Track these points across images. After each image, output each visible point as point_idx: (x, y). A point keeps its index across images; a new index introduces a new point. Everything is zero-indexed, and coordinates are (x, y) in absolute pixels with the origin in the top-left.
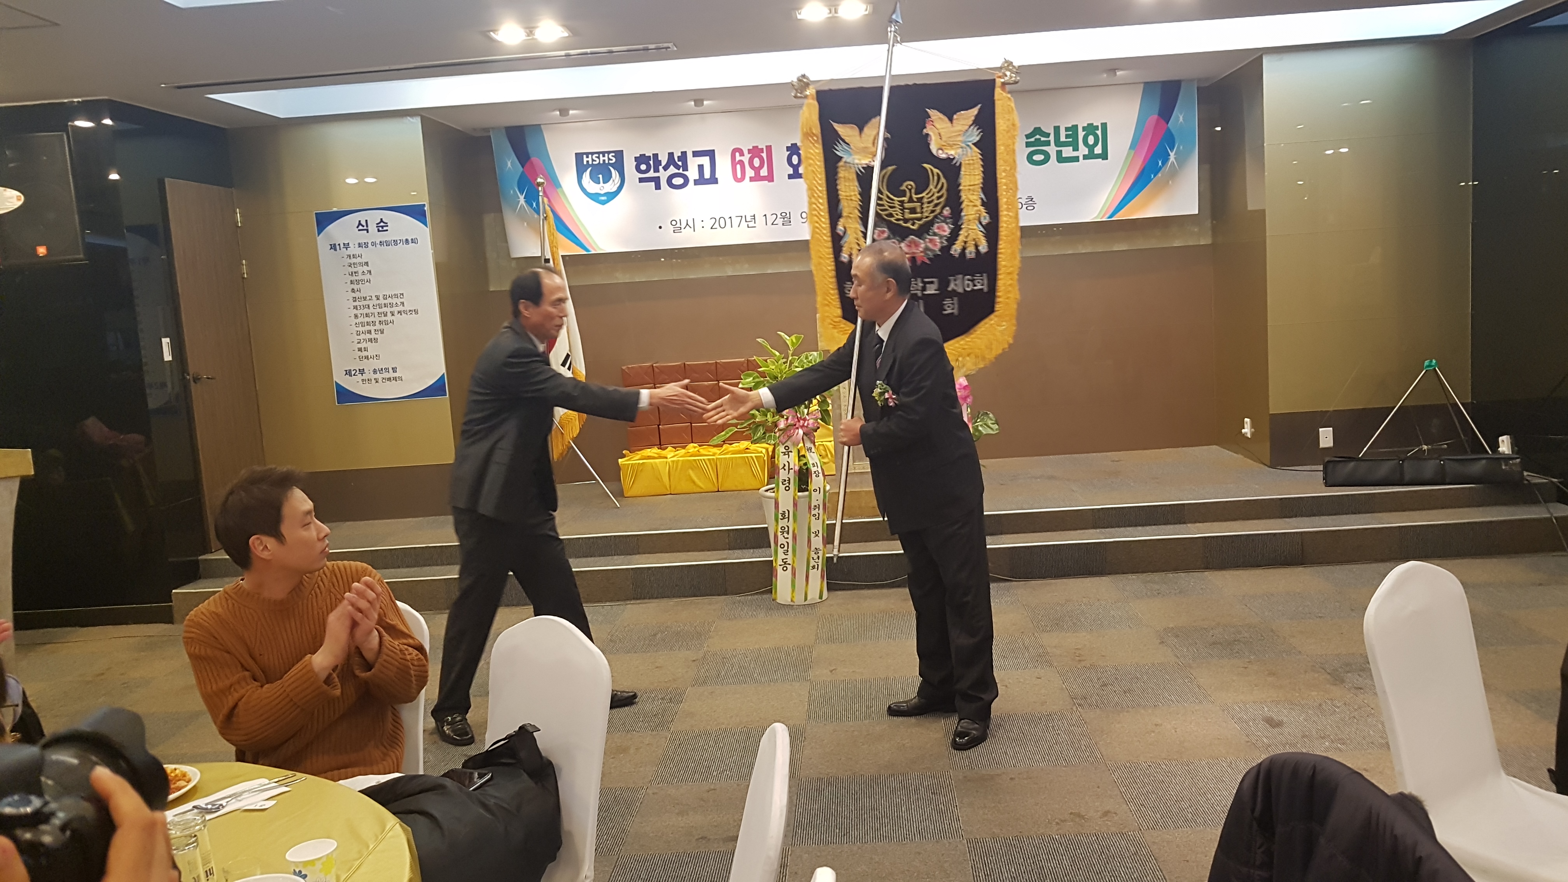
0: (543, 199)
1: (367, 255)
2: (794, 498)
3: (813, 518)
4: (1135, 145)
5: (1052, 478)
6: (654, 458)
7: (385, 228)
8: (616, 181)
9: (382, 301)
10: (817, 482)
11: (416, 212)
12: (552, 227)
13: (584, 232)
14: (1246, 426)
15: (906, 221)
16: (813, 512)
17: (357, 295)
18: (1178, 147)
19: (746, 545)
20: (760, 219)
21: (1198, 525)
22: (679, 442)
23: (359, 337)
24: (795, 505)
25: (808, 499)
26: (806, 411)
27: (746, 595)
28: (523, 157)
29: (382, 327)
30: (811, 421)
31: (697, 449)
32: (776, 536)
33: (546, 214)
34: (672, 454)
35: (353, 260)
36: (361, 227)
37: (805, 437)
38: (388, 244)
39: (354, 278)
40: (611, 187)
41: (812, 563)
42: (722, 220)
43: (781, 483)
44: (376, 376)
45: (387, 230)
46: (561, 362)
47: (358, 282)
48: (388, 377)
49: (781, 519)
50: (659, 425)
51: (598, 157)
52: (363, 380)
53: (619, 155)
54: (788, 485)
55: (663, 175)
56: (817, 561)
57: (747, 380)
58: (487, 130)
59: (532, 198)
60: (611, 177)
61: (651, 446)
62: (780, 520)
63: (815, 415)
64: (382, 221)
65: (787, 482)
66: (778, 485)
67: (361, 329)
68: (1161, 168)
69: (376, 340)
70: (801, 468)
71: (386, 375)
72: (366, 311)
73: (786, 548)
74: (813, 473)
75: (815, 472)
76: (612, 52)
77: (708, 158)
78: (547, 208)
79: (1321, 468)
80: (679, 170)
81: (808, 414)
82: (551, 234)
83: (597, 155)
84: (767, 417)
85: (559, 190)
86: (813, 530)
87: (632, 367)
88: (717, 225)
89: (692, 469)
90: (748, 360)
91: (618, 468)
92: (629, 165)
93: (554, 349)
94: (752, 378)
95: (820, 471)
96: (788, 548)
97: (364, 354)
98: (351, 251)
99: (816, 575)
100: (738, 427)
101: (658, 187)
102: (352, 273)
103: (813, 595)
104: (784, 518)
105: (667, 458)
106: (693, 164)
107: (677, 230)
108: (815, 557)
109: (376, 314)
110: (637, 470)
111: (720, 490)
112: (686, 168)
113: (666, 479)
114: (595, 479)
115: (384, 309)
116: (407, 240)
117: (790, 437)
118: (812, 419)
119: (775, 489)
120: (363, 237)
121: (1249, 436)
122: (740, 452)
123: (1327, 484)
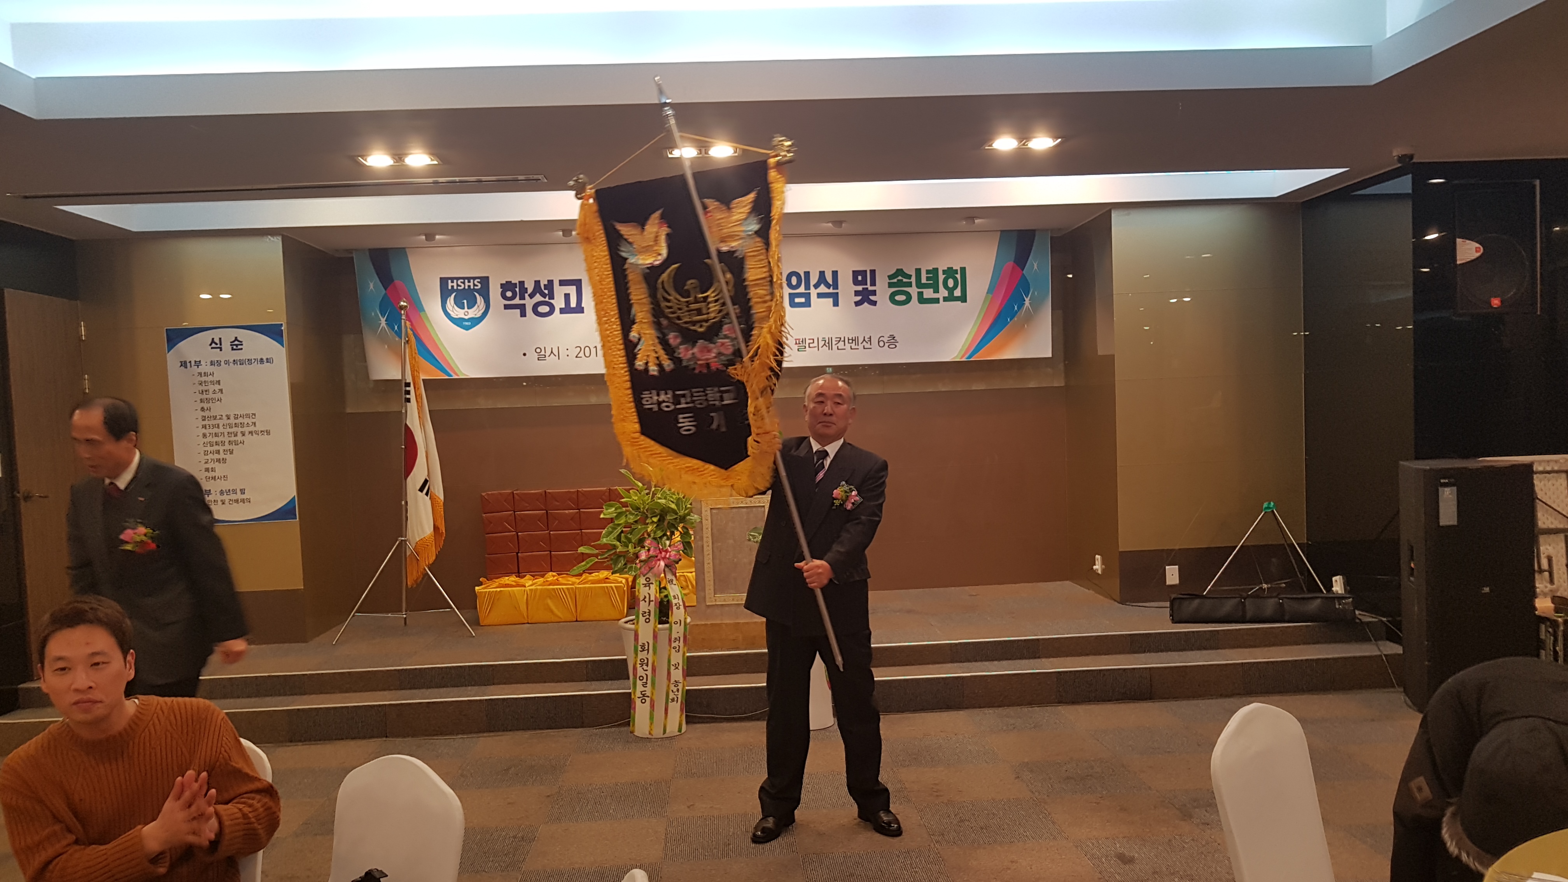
0: (405, 323)
1: (219, 373)
2: (654, 631)
3: (673, 651)
4: (992, 290)
5: (909, 612)
6: (511, 586)
7: (239, 347)
8: (481, 308)
9: (232, 421)
10: (678, 614)
11: (272, 332)
12: (414, 350)
13: (448, 358)
14: (1097, 562)
16: (673, 645)
17: (206, 414)
18: (1033, 293)
19: (604, 676)
21: (1051, 659)
22: (538, 571)
23: (207, 457)
24: (655, 637)
25: (668, 632)
26: (668, 543)
27: (603, 728)
28: (386, 279)
29: (231, 447)
30: (673, 553)
31: (555, 578)
32: (635, 668)
33: (408, 337)
34: (530, 582)
35: (204, 379)
36: (214, 345)
37: (667, 569)
38: (242, 363)
39: (204, 396)
40: (474, 313)
41: (671, 696)
42: (587, 349)
43: (641, 616)
44: (223, 498)
45: (242, 349)
46: (418, 488)
47: (208, 400)
48: (238, 498)
49: (641, 651)
50: (517, 553)
51: (464, 283)
53: (485, 281)
54: (648, 617)
55: (529, 303)
56: (676, 693)
57: (609, 511)
58: (350, 251)
59: (393, 320)
60: (476, 303)
61: (508, 574)
62: (639, 652)
63: (677, 547)
64: (236, 339)
65: (647, 614)
66: (638, 617)
67: (209, 449)
68: (1016, 312)
69: (224, 461)
70: (661, 602)
71: (233, 497)
72: (216, 430)
73: (645, 680)
74: (674, 605)
75: (676, 604)
76: (481, 181)
77: (574, 287)
78: (410, 332)
79: (1168, 604)
80: (545, 298)
81: (670, 546)
82: (412, 358)
83: (462, 281)
84: (628, 547)
85: (422, 314)
86: (673, 663)
87: (492, 494)
88: (582, 354)
89: (550, 598)
90: (610, 489)
91: (475, 596)
92: (495, 291)
93: (412, 474)
94: (614, 509)
95: (681, 603)
96: (647, 680)
97: (211, 474)
98: (202, 369)
99: (675, 709)
100: (599, 557)
101: (523, 314)
102: (203, 392)
103: (673, 727)
104: (643, 650)
105: (525, 587)
106: (559, 292)
107: (542, 358)
108: (675, 689)
109: (226, 434)
110: (494, 598)
111: (578, 620)
112: (552, 297)
113: (523, 607)
114: (451, 608)
115: (234, 429)
116: (262, 359)
117: (651, 569)
118: (673, 550)
119: (635, 621)
120: (216, 355)
121: (1100, 572)
122: (599, 582)
123: (1174, 621)
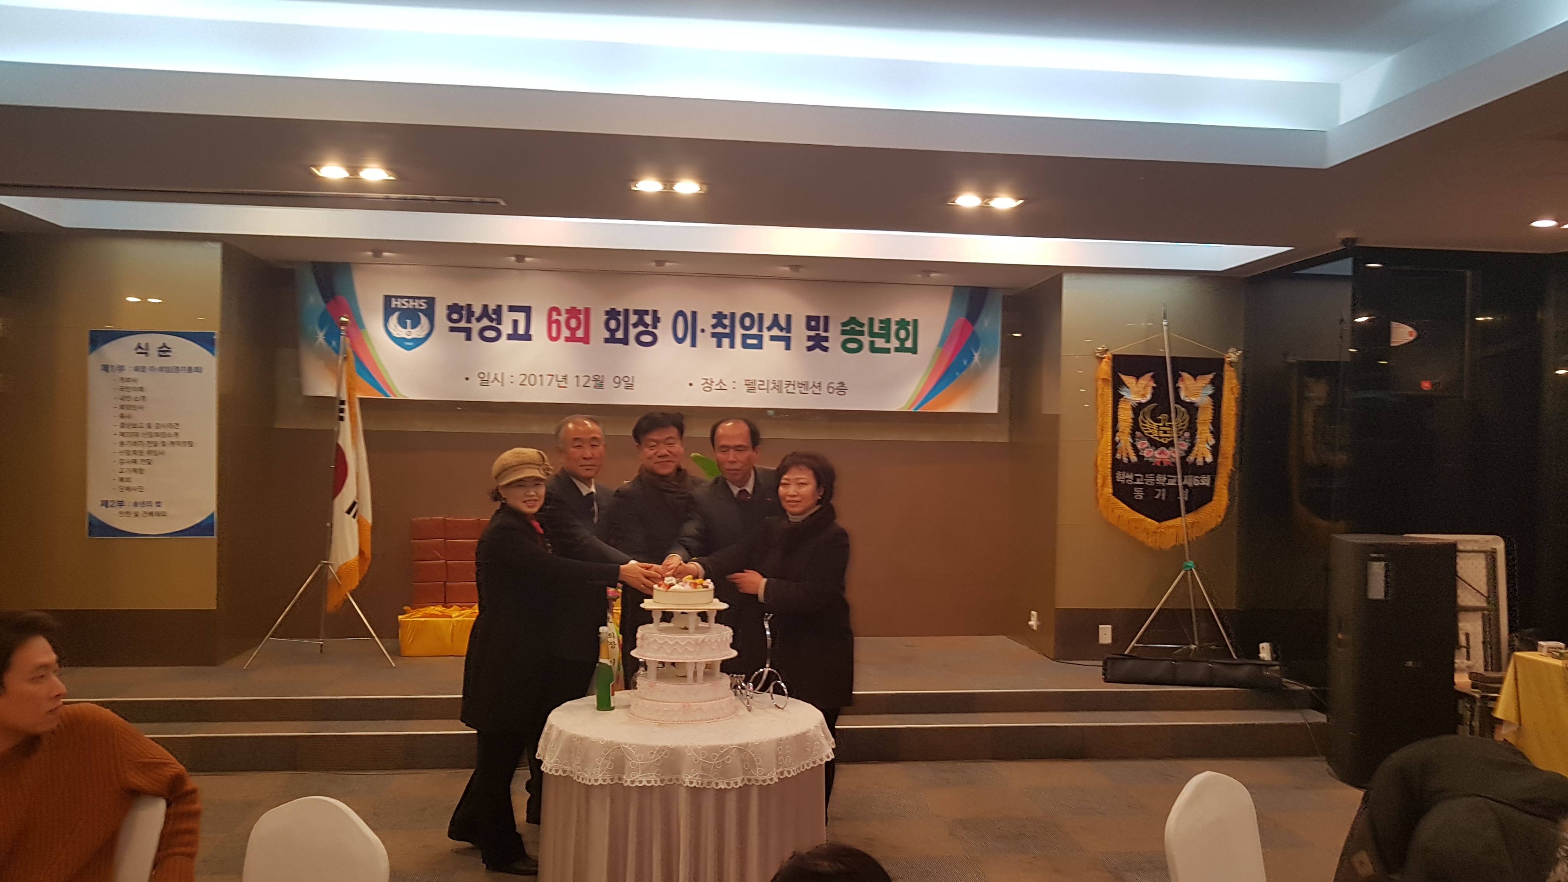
0: (344, 339)
1: (143, 379)
4: (943, 343)
6: (437, 616)
7: (167, 354)
8: (424, 328)
9: (154, 430)
11: (204, 340)
12: (351, 369)
13: (385, 376)
14: (1032, 618)
15: (1160, 438)
17: (126, 421)
18: (983, 349)
20: (572, 380)
21: (987, 714)
22: (466, 601)
23: (122, 466)
28: (328, 294)
29: (150, 458)
33: (346, 355)
34: (457, 614)
35: (126, 384)
36: (140, 350)
38: (168, 370)
39: (125, 403)
40: (417, 333)
42: (532, 377)
44: (136, 509)
45: (168, 356)
46: (346, 509)
47: (129, 407)
48: (151, 511)
50: (445, 582)
51: (408, 302)
52: (121, 513)
53: (431, 301)
55: (476, 326)
58: (292, 263)
59: (333, 335)
60: (420, 323)
61: (435, 603)
64: (164, 345)
67: (126, 457)
68: (966, 367)
69: (141, 471)
71: (148, 509)
72: (135, 439)
76: (434, 200)
77: (524, 314)
78: (349, 349)
79: (1101, 663)
80: (492, 323)
82: (350, 376)
83: (407, 300)
85: (362, 330)
87: (423, 520)
88: (526, 382)
91: (397, 625)
92: (441, 312)
93: (340, 496)
97: (127, 484)
98: (125, 374)
101: (469, 338)
102: (123, 398)
105: (451, 617)
106: (508, 318)
107: (485, 383)
109: (145, 443)
110: (420, 628)
112: (499, 323)
113: (449, 640)
114: (372, 636)
115: (155, 439)
116: (190, 368)
120: (141, 360)
121: (1035, 628)
123: (1106, 680)
